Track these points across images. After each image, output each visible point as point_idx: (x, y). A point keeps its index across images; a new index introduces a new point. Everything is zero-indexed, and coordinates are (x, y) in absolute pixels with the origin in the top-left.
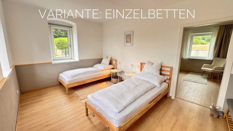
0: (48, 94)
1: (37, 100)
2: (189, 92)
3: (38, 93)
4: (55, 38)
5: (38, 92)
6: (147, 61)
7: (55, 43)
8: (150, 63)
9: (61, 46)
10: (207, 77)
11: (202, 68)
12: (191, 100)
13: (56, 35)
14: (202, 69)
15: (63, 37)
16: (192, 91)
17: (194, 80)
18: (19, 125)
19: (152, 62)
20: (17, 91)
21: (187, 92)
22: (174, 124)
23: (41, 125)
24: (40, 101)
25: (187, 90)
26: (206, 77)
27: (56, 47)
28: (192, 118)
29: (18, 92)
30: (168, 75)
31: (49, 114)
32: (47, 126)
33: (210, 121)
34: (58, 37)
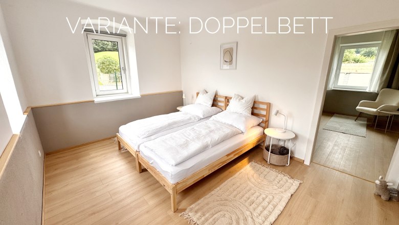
0: (91, 155)
1: (73, 167)
2: (334, 151)
3: (74, 154)
4: (96, 52)
5: (74, 152)
6: (235, 94)
7: (96, 62)
8: (238, 97)
9: (107, 68)
10: (366, 123)
11: (358, 107)
12: (338, 166)
13: (96, 47)
14: (358, 109)
15: (109, 51)
16: (339, 150)
17: (343, 129)
18: (48, 212)
19: (241, 95)
20: (39, 152)
21: (331, 152)
22: (312, 212)
23: (82, 211)
24: (78, 168)
25: (331, 148)
26: (363, 122)
27: (98, 70)
28: (343, 200)
29: (40, 154)
30: (264, 116)
31: (95, 192)
32: (94, 213)
33: (375, 206)
34: (101, 51)
